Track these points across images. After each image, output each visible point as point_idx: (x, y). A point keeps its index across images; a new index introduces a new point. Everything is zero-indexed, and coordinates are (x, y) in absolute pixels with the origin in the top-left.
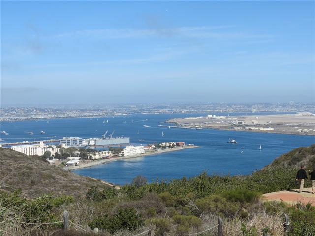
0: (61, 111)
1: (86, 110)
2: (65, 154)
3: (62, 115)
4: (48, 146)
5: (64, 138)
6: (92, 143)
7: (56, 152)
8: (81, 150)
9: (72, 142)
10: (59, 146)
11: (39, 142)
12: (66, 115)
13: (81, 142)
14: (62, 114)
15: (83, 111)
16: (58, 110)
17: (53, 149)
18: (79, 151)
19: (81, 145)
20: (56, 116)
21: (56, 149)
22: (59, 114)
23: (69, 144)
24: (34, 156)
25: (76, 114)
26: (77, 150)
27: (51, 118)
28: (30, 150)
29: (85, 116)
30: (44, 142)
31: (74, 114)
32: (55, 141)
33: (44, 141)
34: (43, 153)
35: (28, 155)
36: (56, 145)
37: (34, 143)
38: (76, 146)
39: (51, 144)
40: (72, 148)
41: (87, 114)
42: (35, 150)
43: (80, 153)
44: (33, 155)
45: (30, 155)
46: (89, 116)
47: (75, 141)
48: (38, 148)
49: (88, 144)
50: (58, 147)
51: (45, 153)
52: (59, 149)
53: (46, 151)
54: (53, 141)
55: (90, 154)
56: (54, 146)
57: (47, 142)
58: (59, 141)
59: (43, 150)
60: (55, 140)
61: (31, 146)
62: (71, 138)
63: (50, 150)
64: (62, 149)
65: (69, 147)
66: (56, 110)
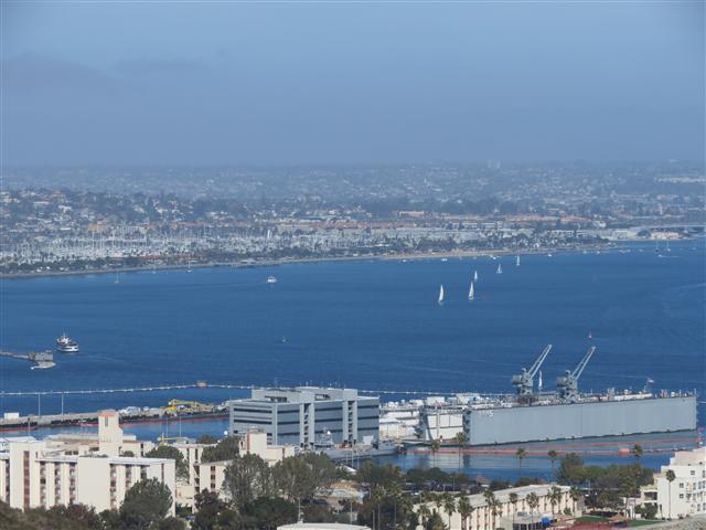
0: (240, 212)
1: (404, 203)
2: (263, 500)
3: (243, 243)
4: (149, 446)
5: (259, 395)
6: (445, 426)
7: (205, 484)
8: (373, 472)
9: (308, 424)
10: (223, 450)
11: (95, 421)
12: (271, 241)
13: (370, 420)
14: (242, 231)
15: (382, 210)
16: (221, 206)
17: (182, 470)
18: (357, 481)
19: (368, 440)
20: (203, 243)
21: (205, 469)
22: (224, 232)
23: (287, 434)
24: (58, 509)
25: (335, 236)
26: (344, 475)
27: (172, 258)
28: (35, 468)
29: (399, 246)
30: (123, 420)
31: (324, 236)
32: (199, 416)
33: (125, 412)
34: (121, 495)
35: (17, 502)
36: (203, 440)
37: (56, 426)
38: (336, 451)
39: (173, 437)
40: (311, 458)
41: (415, 233)
42: (65, 469)
43: (361, 495)
44: (50, 503)
45: (35, 503)
46: (424, 245)
47: (330, 415)
48: (82, 463)
49: (419, 432)
50: (220, 458)
51: (131, 494)
52: (221, 469)
53: (136, 477)
54: (184, 417)
55: (431, 506)
56: (190, 450)
57: (145, 418)
58: (224, 415)
59: (121, 471)
60: (195, 407)
61: (38, 447)
62: (306, 395)
63: (162, 470)
64: (243, 469)
65: (290, 452)
66: (202, 207)
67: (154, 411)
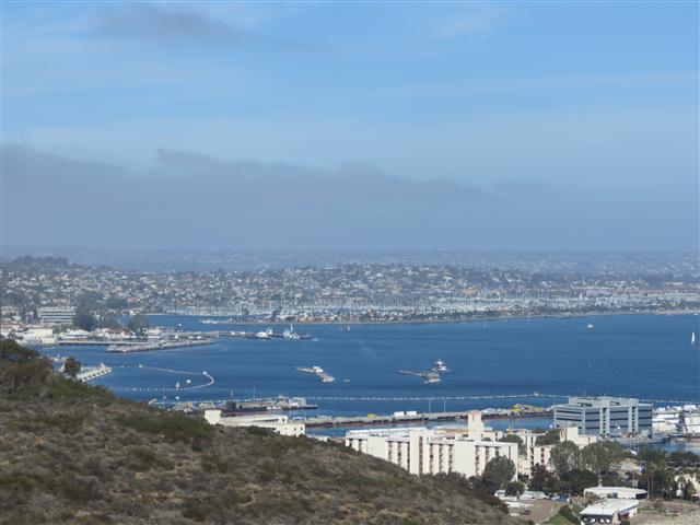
0: (562, 282)
1: (670, 277)
2: (575, 471)
3: (563, 302)
4: (500, 435)
5: (574, 402)
6: (696, 424)
7: (537, 460)
8: (648, 454)
9: (605, 421)
10: (548, 438)
11: (466, 417)
12: (582, 300)
13: (646, 419)
14: (563, 294)
15: (655, 282)
16: (549, 278)
17: (522, 451)
18: (638, 459)
19: (645, 433)
20: (538, 302)
21: (538, 450)
22: (551, 295)
23: (591, 427)
24: (441, 475)
25: (624, 298)
26: (630, 456)
27: (517, 312)
28: (426, 448)
29: (666, 305)
30: (484, 417)
31: (617, 298)
32: (534, 415)
33: (486, 412)
34: (482, 467)
35: (414, 470)
36: (537, 431)
37: (440, 420)
38: (624, 440)
39: (517, 428)
40: (608, 444)
41: (676, 296)
42: (446, 448)
43: (640, 469)
44: (436, 471)
45: (426, 470)
46: (683, 305)
47: (619, 416)
48: (458, 445)
49: (679, 428)
50: (547, 443)
51: (489, 466)
52: (548, 450)
53: (492, 454)
54: (523, 415)
55: (687, 477)
56: (527, 437)
57: (498, 416)
58: (550, 415)
59: (482, 450)
60: (531, 409)
61: (428, 434)
62: (604, 402)
63: (509, 451)
64: (562, 450)
65: (594, 439)
66: (537, 278)
67: (504, 411)
